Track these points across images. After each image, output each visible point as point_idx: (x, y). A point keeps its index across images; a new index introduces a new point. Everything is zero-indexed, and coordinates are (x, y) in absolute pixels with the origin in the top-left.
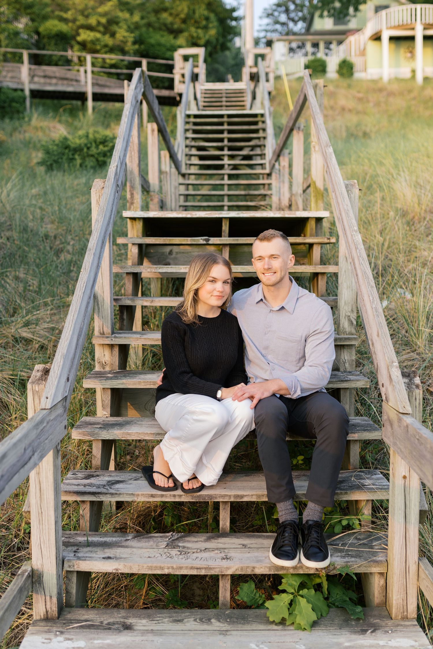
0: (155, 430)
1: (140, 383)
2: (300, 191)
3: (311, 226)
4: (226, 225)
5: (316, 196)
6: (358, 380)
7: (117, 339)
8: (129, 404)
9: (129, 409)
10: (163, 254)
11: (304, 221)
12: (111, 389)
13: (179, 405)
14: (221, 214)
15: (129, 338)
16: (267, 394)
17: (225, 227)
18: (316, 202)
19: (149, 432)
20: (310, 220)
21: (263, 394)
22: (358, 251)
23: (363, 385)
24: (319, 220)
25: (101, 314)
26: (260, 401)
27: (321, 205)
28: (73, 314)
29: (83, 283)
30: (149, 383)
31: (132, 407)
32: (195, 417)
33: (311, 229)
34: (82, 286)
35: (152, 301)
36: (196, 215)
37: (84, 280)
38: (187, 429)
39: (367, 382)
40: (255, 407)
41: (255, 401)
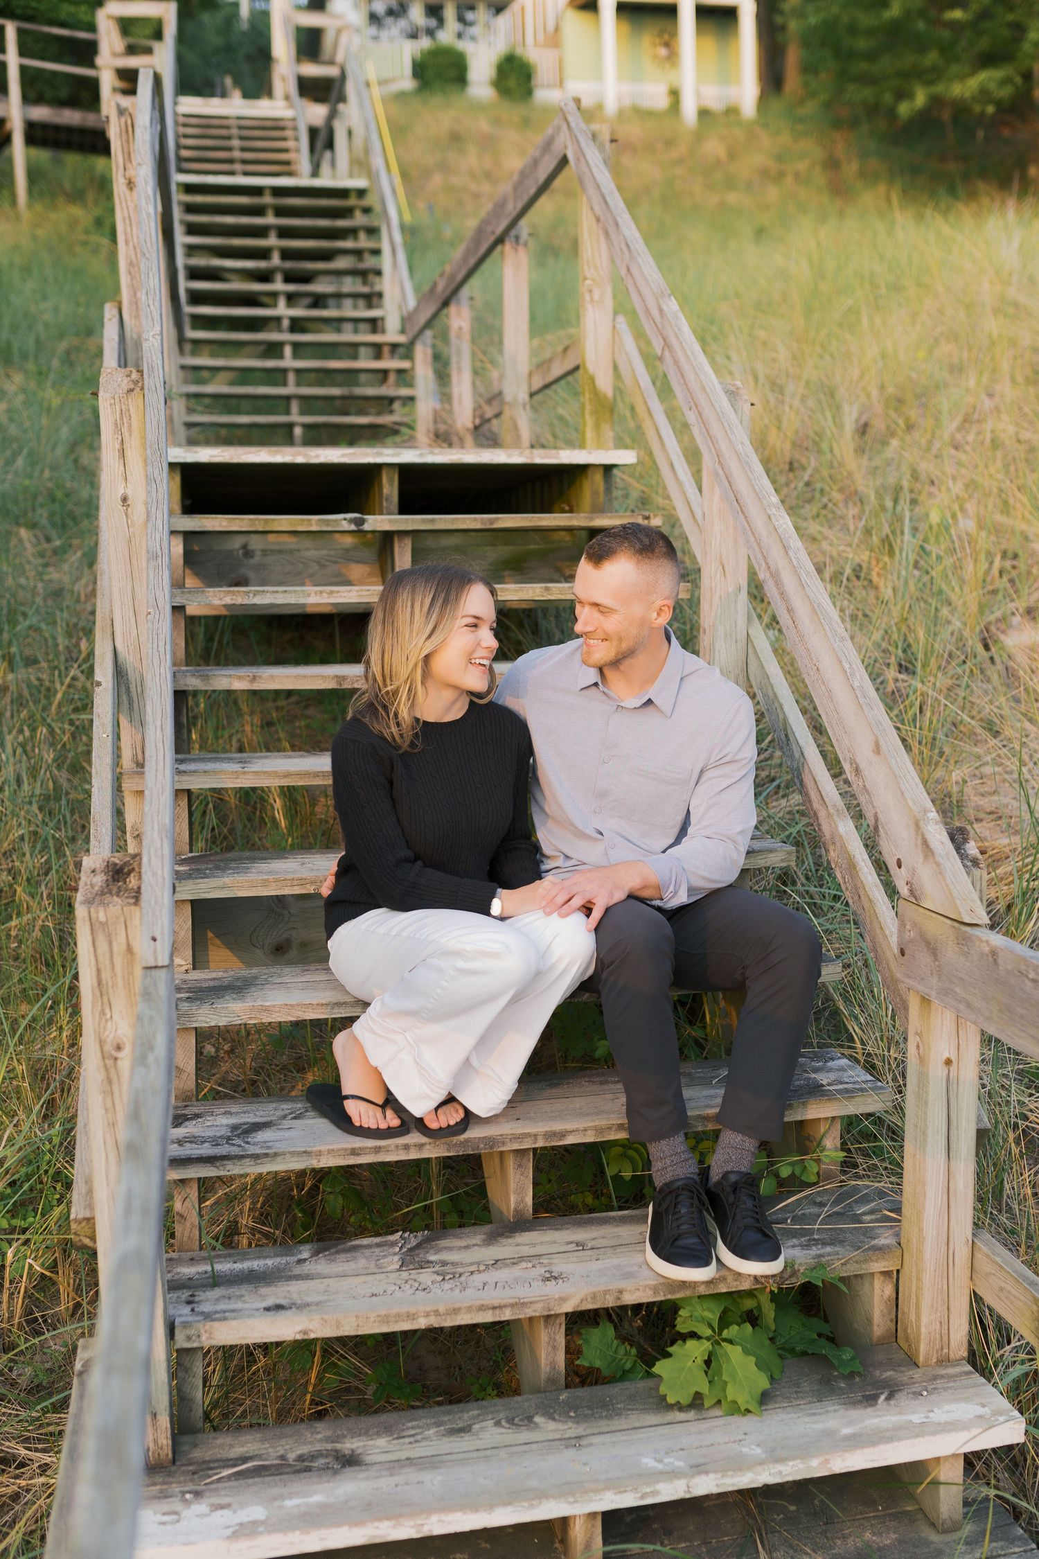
0: (328, 996)
1: (266, 883)
2: (523, 395)
3: (592, 486)
4: (391, 481)
5: (595, 412)
6: (771, 851)
7: (185, 778)
8: (210, 935)
9: (210, 947)
10: (230, 553)
11: (576, 472)
12: (193, 902)
13: (404, 934)
14: (380, 454)
15: (215, 772)
16: (619, 896)
17: (390, 488)
18: (597, 427)
19: (315, 1002)
20: (590, 472)
22: (791, 553)
23: (782, 861)
24: (608, 469)
25: (136, 714)
26: (607, 910)
27: (609, 434)
28: (159, 723)
29: (161, 644)
30: (289, 883)
31: (218, 942)
32: (461, 964)
33: (595, 493)
34: (162, 650)
35: (254, 678)
36: (317, 456)
37: (162, 636)
38: (439, 991)
39: (789, 853)
41: (597, 914)
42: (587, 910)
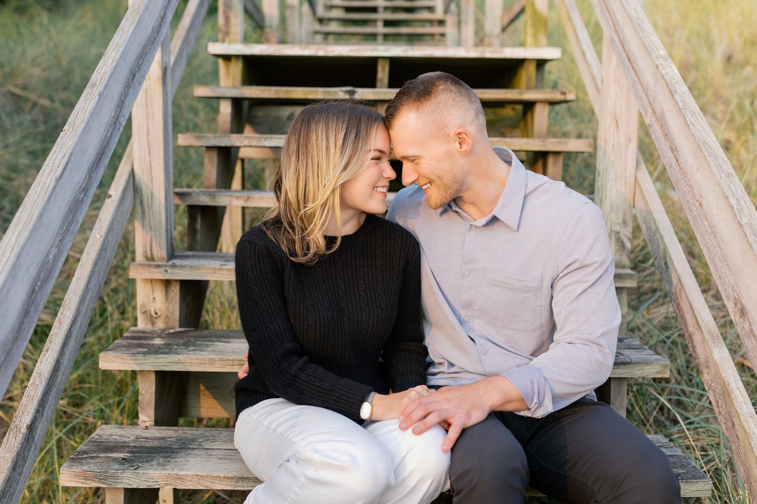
1: (212, 362)
3: (528, 73)
4: (383, 69)
5: (534, 26)
6: (647, 363)
7: (176, 271)
8: (202, 387)
9: (202, 397)
11: (518, 63)
12: (157, 372)
14: (375, 50)
15: (198, 268)
16: (478, 416)
17: (383, 73)
18: (535, 35)
20: (526, 64)
21: (468, 415)
22: (677, 97)
23: (658, 373)
24: (541, 63)
25: (147, 222)
26: (464, 431)
27: (543, 39)
28: (19, 228)
29: (60, 157)
30: (231, 363)
31: (207, 393)
32: (311, 473)
34: (57, 162)
35: (248, 199)
36: (333, 51)
37: (64, 150)
39: (664, 366)
40: (452, 449)
41: (454, 433)
42: (446, 425)
